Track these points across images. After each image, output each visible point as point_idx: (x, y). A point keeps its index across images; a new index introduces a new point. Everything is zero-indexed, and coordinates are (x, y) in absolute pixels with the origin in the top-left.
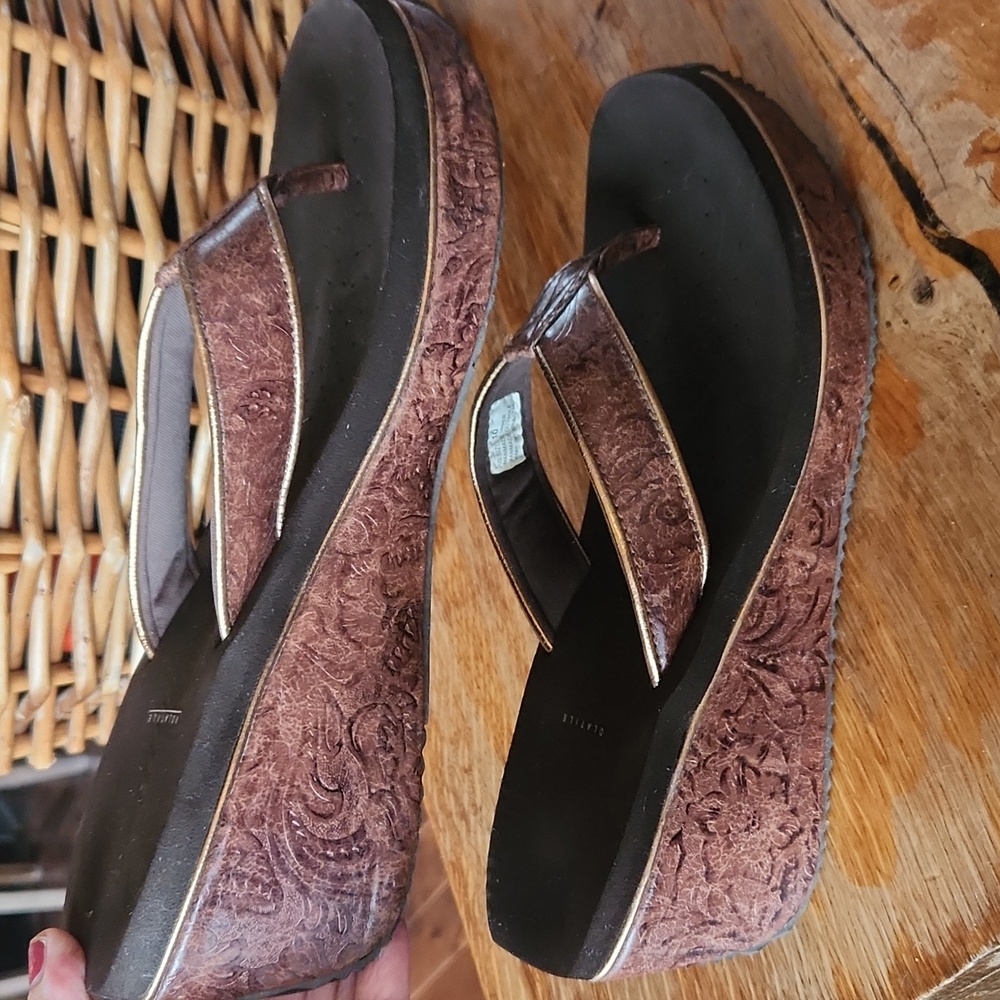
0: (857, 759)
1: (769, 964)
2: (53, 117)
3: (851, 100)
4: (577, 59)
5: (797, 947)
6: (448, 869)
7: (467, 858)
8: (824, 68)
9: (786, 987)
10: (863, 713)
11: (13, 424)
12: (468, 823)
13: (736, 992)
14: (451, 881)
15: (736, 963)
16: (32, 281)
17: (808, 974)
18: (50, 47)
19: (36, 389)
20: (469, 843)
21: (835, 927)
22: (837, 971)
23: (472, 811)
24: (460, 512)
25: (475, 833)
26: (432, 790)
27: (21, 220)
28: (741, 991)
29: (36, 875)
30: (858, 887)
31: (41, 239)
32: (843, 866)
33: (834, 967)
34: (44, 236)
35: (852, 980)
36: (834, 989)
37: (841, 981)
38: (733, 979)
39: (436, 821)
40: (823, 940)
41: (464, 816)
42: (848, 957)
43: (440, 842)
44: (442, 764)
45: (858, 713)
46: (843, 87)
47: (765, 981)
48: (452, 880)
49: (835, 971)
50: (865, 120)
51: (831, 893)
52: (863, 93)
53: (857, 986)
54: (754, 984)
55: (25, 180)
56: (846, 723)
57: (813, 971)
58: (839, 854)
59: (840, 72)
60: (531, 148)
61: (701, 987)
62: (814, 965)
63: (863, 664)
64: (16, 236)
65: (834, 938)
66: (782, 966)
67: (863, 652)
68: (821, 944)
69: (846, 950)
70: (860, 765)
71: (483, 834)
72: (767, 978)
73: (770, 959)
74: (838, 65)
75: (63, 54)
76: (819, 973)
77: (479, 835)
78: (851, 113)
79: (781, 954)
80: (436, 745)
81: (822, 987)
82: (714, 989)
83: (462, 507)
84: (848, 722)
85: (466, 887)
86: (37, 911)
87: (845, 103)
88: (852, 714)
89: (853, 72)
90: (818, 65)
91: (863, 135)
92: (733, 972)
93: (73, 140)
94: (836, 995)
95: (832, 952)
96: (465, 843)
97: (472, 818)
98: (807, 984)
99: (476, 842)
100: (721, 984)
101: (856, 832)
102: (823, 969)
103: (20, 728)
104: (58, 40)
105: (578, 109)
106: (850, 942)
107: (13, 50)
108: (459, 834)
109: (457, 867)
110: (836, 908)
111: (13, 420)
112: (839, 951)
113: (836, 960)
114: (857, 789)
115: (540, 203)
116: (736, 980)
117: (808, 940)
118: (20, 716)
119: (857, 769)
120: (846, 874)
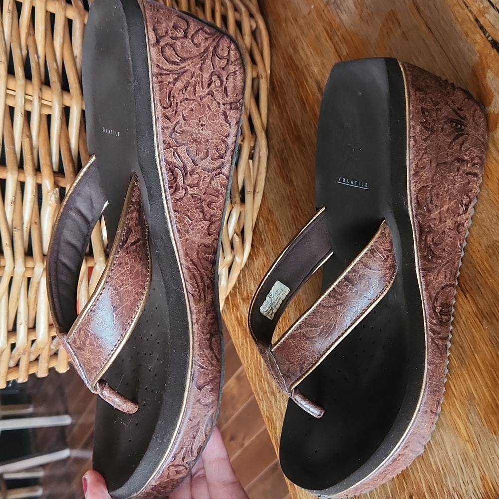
0: (492, 370)
1: (445, 473)
2: (67, 46)
3: (481, 27)
4: (326, 6)
5: (460, 465)
6: (266, 420)
7: (275, 415)
8: (466, 10)
9: (454, 486)
10: (495, 345)
11: (50, 203)
12: (275, 397)
13: (426, 487)
14: (267, 427)
15: (426, 472)
16: (58, 130)
17: (467, 479)
18: (65, 10)
19: (62, 185)
20: (277, 407)
21: (482, 456)
22: (483, 478)
23: (277, 391)
24: (267, 239)
25: (280, 402)
26: (256, 380)
27: (53, 99)
28: (429, 487)
29: (30, 410)
30: (494, 436)
31: (62, 108)
32: (486, 425)
33: (481, 476)
34: (63, 106)
35: (492, 483)
36: (482, 487)
37: (486, 483)
38: (424, 480)
39: (258, 395)
40: (475, 462)
41: (273, 393)
42: (489, 471)
43: (261, 406)
44: (261, 367)
45: (491, 345)
46: (477, 20)
47: (443, 481)
48: (267, 425)
49: (482, 478)
50: (490, 37)
51: (479, 439)
52: (488, 23)
53: (494, 486)
54: (437, 483)
55: (54, 78)
56: (485, 351)
57: (470, 478)
58: (483, 417)
59: (475, 13)
60: (302, 53)
61: (406, 484)
62: (470, 475)
63: (495, 321)
64: (50, 107)
65: (481, 461)
66: (452, 474)
67: (494, 315)
68: (474, 464)
69: (488, 468)
70: (494, 372)
71: (284, 402)
72: (444, 480)
73: (445, 470)
74: (474, 9)
75: (72, 13)
76: (473, 479)
77: (282, 403)
78: (482, 34)
79: (451, 468)
80: (257, 357)
81: (475, 486)
82: (414, 485)
83: (267, 237)
84: (487, 350)
85: (275, 429)
86: (32, 428)
87: (478, 29)
88: (488, 345)
89: (483, 12)
90: (463, 9)
91: (489, 46)
92: (425, 477)
93: (76, 57)
94: (483, 490)
95: (480, 468)
96: (274, 407)
97: (278, 395)
98: (466, 484)
99: (281, 407)
100: (418, 483)
101: (492, 407)
102: (475, 477)
103: (52, 353)
104: (69, 6)
105: (327, 32)
106: (490, 464)
107: (47, 11)
108: (271, 402)
109: (270, 419)
110: (482, 446)
111: (51, 200)
112: (484, 468)
113: (483, 473)
114: (492, 385)
115: (307, 81)
116: (427, 481)
117: (466, 461)
118: (53, 347)
119: (492, 375)
120: (487, 429)
